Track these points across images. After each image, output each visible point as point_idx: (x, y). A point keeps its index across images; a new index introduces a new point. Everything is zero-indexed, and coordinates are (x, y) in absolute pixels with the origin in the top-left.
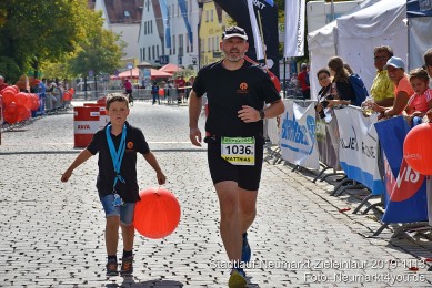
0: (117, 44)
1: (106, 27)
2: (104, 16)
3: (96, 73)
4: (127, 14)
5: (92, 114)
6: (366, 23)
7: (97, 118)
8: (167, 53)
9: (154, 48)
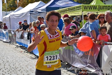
6: (17, 15)
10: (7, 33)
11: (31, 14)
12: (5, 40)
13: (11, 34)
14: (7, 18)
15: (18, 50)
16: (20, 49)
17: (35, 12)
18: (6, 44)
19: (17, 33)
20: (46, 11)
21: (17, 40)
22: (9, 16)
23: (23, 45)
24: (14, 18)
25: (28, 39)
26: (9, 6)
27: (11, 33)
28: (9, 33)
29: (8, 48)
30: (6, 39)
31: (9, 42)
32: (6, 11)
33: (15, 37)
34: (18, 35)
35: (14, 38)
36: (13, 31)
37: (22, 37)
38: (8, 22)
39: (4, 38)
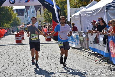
0: (19, 20)
1: (17, 17)
3: (15, 26)
4: (21, 14)
5: (20, 35)
6: (90, 12)
7: (21, 36)
8: (30, 22)
9: (27, 21)
10: (77, 36)
11: (108, 10)
12: (74, 46)
13: (82, 38)
14: (77, 16)
15: (92, 58)
16: (94, 57)
17: (113, 7)
18: (76, 51)
19: (89, 35)
21: (90, 45)
22: (80, 13)
23: (99, 52)
24: (86, 16)
25: (105, 43)
27: (82, 36)
28: (79, 36)
29: (78, 56)
30: (76, 44)
31: (80, 48)
32: (75, 7)
33: (88, 41)
34: (92, 38)
35: (86, 42)
36: (85, 34)
37: (96, 41)
38: (79, 22)
39: (74, 42)
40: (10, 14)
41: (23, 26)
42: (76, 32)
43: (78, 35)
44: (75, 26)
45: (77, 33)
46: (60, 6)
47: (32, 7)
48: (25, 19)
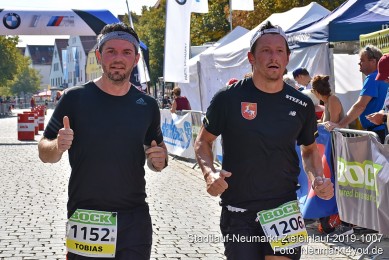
0: (38, 76)
1: (31, 67)
2: (30, 61)
3: (25, 93)
5: (29, 118)
9: (59, 79)
10: (186, 124)
12: (179, 151)
18: (181, 166)
20: (329, 40)
22: (198, 60)
26: (203, 27)
28: (193, 123)
30: (183, 147)
31: (193, 156)
39: (178, 142)
40: (11, 57)
41: (49, 93)
42: (185, 113)
43: (190, 122)
44: (182, 95)
45: (187, 116)
46: (152, 41)
47: (74, 40)
48: (55, 75)
